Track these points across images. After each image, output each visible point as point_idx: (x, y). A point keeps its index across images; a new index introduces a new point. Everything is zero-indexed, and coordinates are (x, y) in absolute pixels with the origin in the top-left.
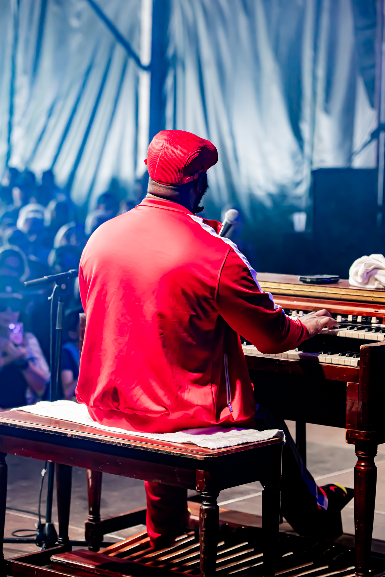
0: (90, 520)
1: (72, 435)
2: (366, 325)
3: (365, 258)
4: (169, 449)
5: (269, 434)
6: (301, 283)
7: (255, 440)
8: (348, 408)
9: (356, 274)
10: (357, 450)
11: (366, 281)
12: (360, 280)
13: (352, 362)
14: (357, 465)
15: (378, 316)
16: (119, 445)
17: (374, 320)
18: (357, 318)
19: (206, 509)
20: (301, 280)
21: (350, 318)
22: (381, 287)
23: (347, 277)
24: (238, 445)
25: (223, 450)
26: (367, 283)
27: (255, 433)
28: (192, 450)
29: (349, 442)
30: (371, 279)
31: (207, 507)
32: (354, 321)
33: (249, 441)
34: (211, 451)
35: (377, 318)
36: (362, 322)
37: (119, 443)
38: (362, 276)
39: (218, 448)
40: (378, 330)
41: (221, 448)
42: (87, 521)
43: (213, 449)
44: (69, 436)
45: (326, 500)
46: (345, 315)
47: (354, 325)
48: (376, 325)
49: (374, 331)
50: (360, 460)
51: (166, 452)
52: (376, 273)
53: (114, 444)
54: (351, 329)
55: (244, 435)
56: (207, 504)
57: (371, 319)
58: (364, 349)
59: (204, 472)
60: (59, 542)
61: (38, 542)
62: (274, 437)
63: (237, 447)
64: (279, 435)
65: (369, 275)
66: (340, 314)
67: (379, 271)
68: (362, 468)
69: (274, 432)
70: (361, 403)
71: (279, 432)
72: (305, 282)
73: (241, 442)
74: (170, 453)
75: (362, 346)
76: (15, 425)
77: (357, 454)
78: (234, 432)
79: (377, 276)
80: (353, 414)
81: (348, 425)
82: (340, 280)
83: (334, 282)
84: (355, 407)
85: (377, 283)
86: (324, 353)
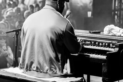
1: (19, 78)
2: (109, 46)
3: (108, 26)
8: (103, 71)
9: (106, 31)
12: (107, 32)
13: (104, 57)
17: (111, 45)
21: (104, 44)
22: (113, 34)
26: (109, 33)
27: (74, 78)
29: (103, 81)
35: (112, 44)
36: (107, 45)
38: (108, 31)
40: (112, 48)
46: (102, 43)
47: (105, 46)
54: (104, 47)
55: (71, 79)
58: (108, 53)
62: (80, 80)
64: (82, 79)
65: (110, 31)
67: (113, 30)
69: (80, 78)
70: (107, 70)
72: (90, 33)
75: (107, 53)
78: (68, 78)
79: (112, 31)
80: (104, 73)
81: (102, 76)
82: (101, 32)
83: (99, 33)
84: (105, 71)
85: (112, 33)
86: (96, 54)
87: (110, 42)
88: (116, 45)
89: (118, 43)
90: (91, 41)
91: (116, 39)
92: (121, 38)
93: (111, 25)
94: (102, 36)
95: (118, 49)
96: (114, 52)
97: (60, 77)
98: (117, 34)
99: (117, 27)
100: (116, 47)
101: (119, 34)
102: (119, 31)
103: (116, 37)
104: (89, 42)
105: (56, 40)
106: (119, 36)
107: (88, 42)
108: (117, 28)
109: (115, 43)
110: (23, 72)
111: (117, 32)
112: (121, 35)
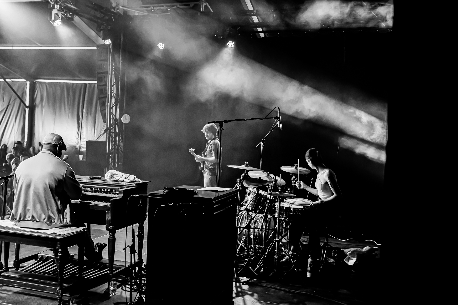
0: (15, 259)
2: (111, 192)
3: (110, 171)
4: (47, 236)
5: (81, 229)
6: (89, 179)
7: (77, 231)
8: (106, 219)
9: (108, 176)
10: (109, 233)
11: (111, 178)
12: (109, 178)
13: (108, 204)
14: (109, 237)
15: (115, 189)
16: (29, 235)
17: (114, 190)
18: (108, 190)
19: (60, 255)
20: (89, 178)
21: (106, 190)
22: (116, 180)
23: (104, 176)
24: (71, 233)
26: (111, 179)
27: (76, 228)
28: (55, 235)
29: (107, 230)
30: (112, 178)
32: (107, 191)
33: (75, 231)
35: (115, 190)
36: (110, 191)
38: (109, 177)
39: (64, 234)
40: (115, 194)
41: (65, 234)
43: (63, 235)
44: (10, 232)
45: (97, 248)
46: (104, 189)
47: (107, 192)
48: (115, 192)
49: (114, 194)
50: (110, 235)
51: (46, 236)
52: (114, 176)
54: (107, 193)
55: (72, 229)
57: (113, 190)
58: (112, 200)
59: (60, 243)
60: (4, 268)
62: (82, 230)
64: (84, 229)
65: (112, 177)
66: (103, 189)
67: (115, 175)
68: (111, 238)
69: (83, 228)
70: (111, 217)
71: (84, 228)
72: (91, 178)
73: (72, 232)
74: (48, 237)
75: (111, 199)
77: (109, 234)
78: (69, 228)
79: (114, 177)
80: (108, 221)
81: (106, 225)
82: (102, 178)
83: (99, 178)
84: (109, 218)
85: (114, 179)
86: (98, 202)
87: (113, 188)
88: (120, 191)
89: (121, 189)
90: (92, 188)
91: (119, 184)
92: (124, 183)
93: (113, 170)
94: (103, 181)
95: (122, 195)
96: (118, 198)
97: (59, 228)
98: (119, 179)
99: (119, 172)
100: (120, 193)
101: (121, 179)
102: (121, 176)
103: (119, 183)
104: (90, 189)
105: (55, 186)
106: (122, 182)
108: (120, 174)
109: (119, 189)
110: (15, 225)
111: (120, 178)
112: (123, 180)
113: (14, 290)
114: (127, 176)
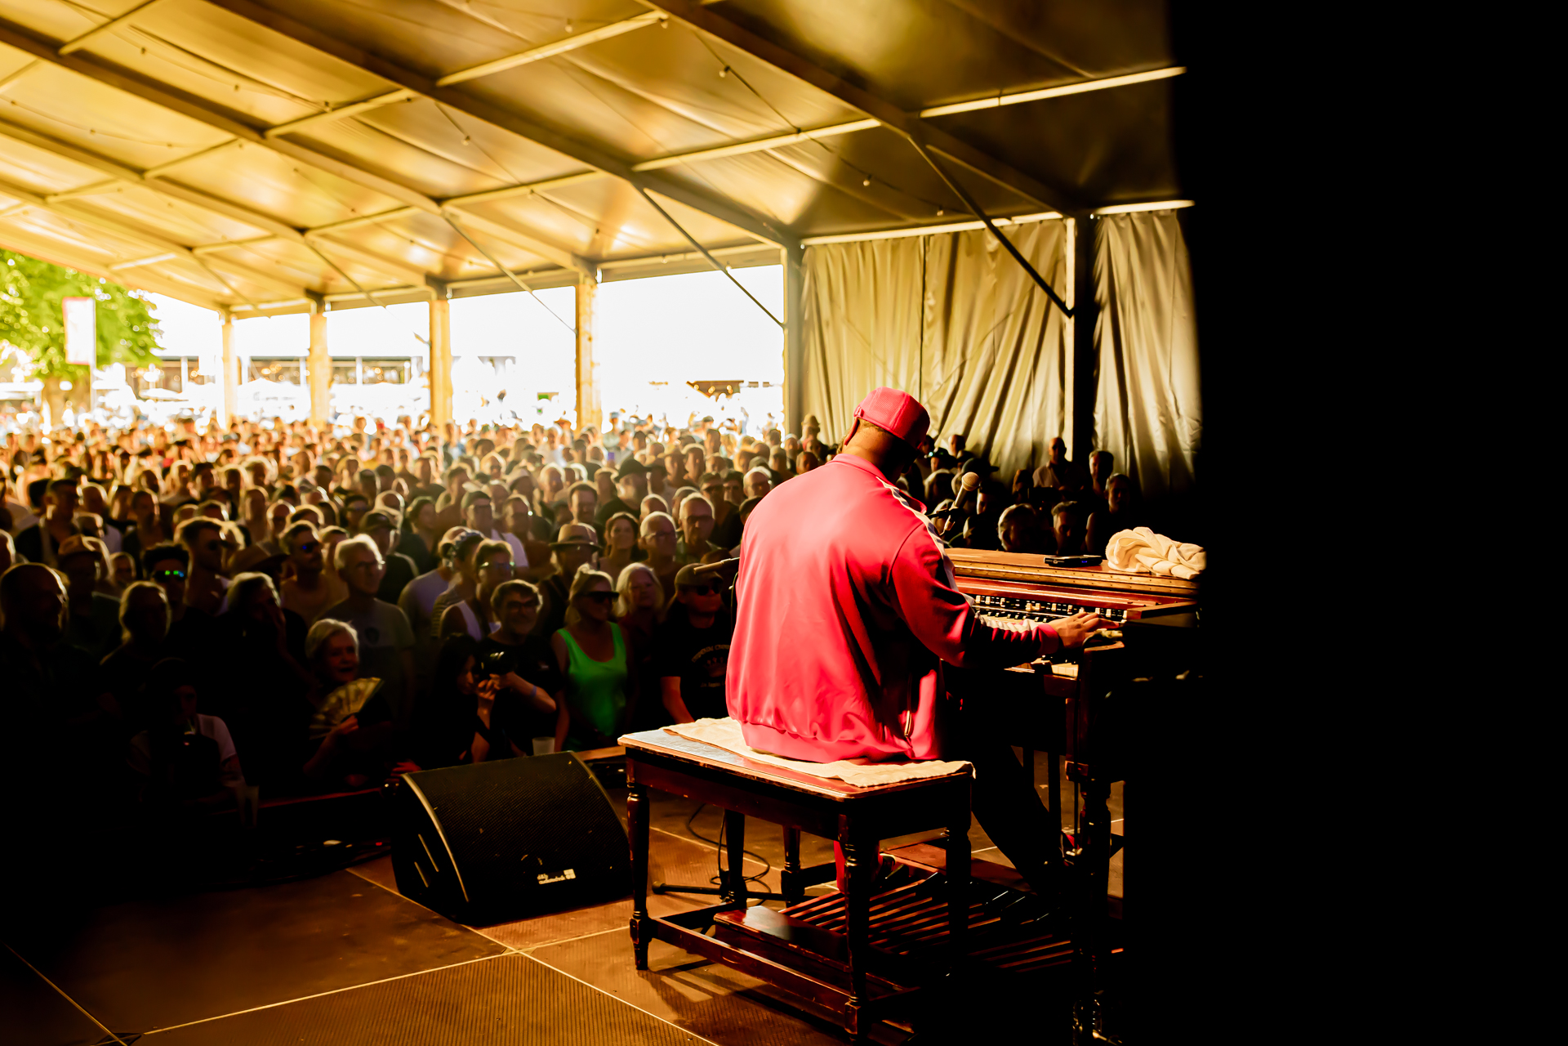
0: (786, 868)
1: (705, 764)
3: (1126, 532)
6: (1047, 566)
7: (928, 776)
11: (1125, 563)
12: (1120, 561)
13: (1074, 671)
15: (1133, 608)
19: (850, 867)
20: (1046, 562)
22: (1143, 570)
24: (901, 782)
25: (877, 788)
26: (1127, 566)
28: (836, 788)
29: (1072, 778)
30: (1131, 559)
31: (853, 865)
33: (918, 777)
34: (859, 789)
37: (753, 777)
38: (1121, 556)
39: (870, 786)
41: (873, 786)
42: (784, 869)
43: (862, 787)
44: (701, 765)
52: (1136, 552)
53: (748, 777)
56: (854, 860)
58: (1086, 654)
60: (730, 897)
61: (722, 892)
62: (958, 772)
63: (899, 784)
65: (1128, 555)
67: (1142, 550)
72: (1051, 564)
73: (905, 779)
76: (648, 750)
79: (1137, 556)
81: (1069, 756)
85: (1138, 565)
87: (1123, 601)
90: (1044, 601)
91: (1151, 589)
92: (1171, 583)
93: (1138, 529)
98: (1157, 568)
99: (1160, 537)
101: (1161, 567)
102: (1164, 554)
103: (1155, 582)
104: (1037, 607)
106: (1163, 577)
107: (1034, 605)
108: (1160, 543)
111: (1159, 559)
112: (1170, 571)
113: (740, 983)
114: (1190, 553)
